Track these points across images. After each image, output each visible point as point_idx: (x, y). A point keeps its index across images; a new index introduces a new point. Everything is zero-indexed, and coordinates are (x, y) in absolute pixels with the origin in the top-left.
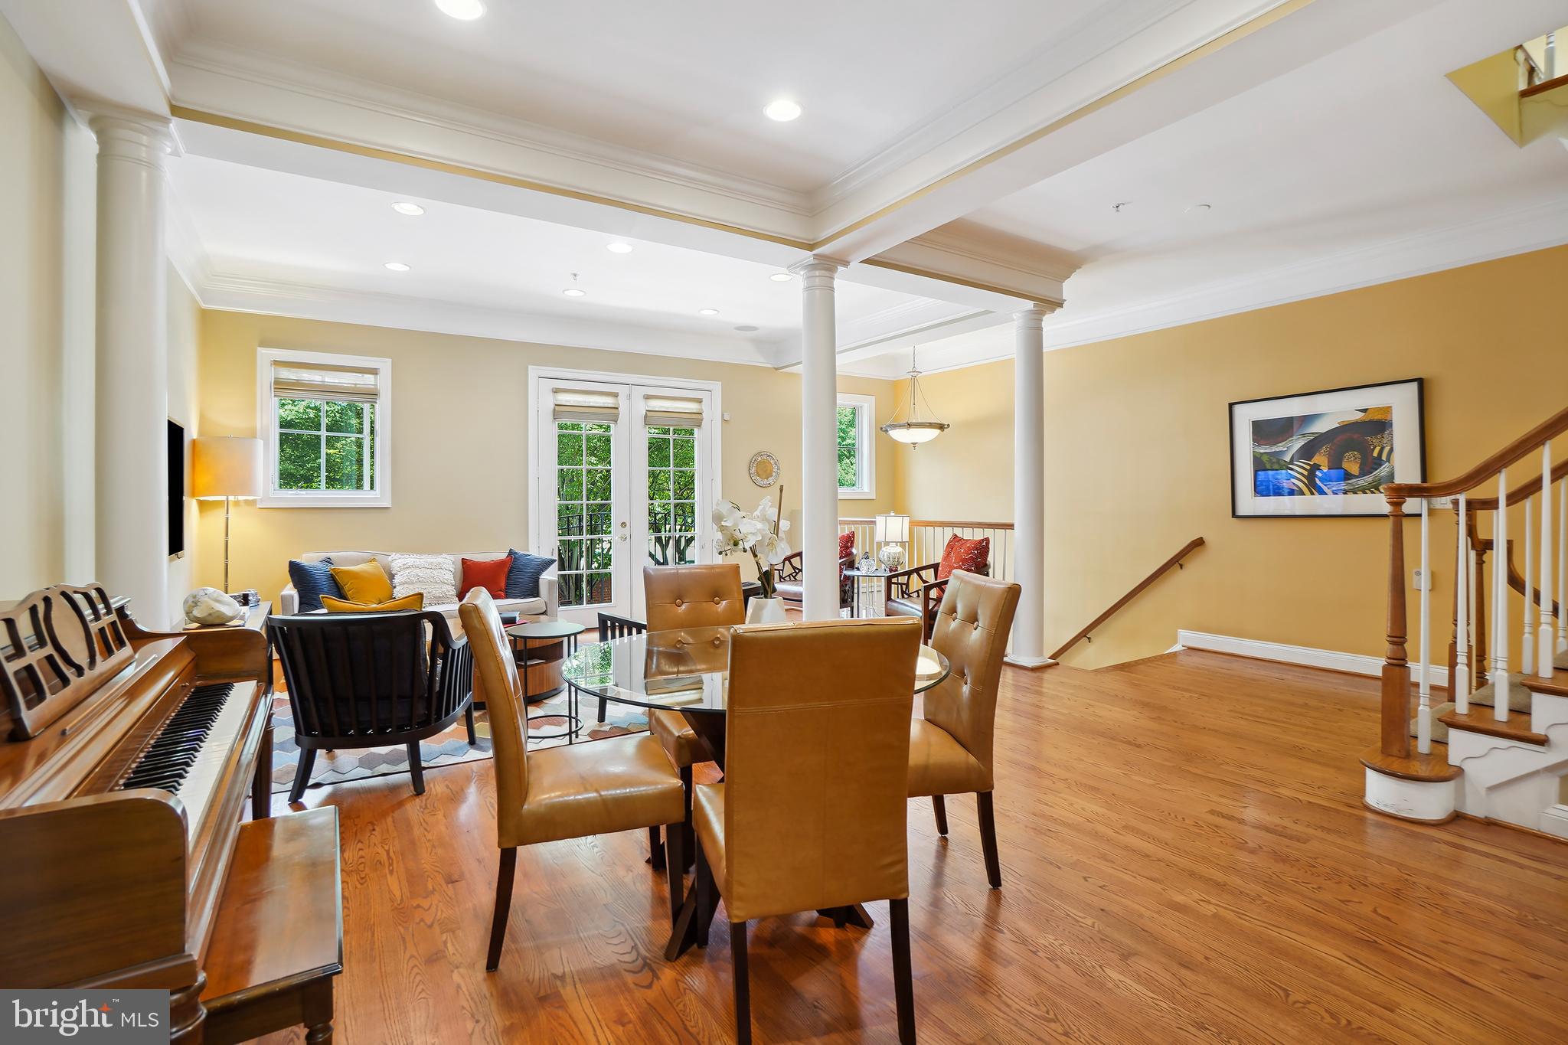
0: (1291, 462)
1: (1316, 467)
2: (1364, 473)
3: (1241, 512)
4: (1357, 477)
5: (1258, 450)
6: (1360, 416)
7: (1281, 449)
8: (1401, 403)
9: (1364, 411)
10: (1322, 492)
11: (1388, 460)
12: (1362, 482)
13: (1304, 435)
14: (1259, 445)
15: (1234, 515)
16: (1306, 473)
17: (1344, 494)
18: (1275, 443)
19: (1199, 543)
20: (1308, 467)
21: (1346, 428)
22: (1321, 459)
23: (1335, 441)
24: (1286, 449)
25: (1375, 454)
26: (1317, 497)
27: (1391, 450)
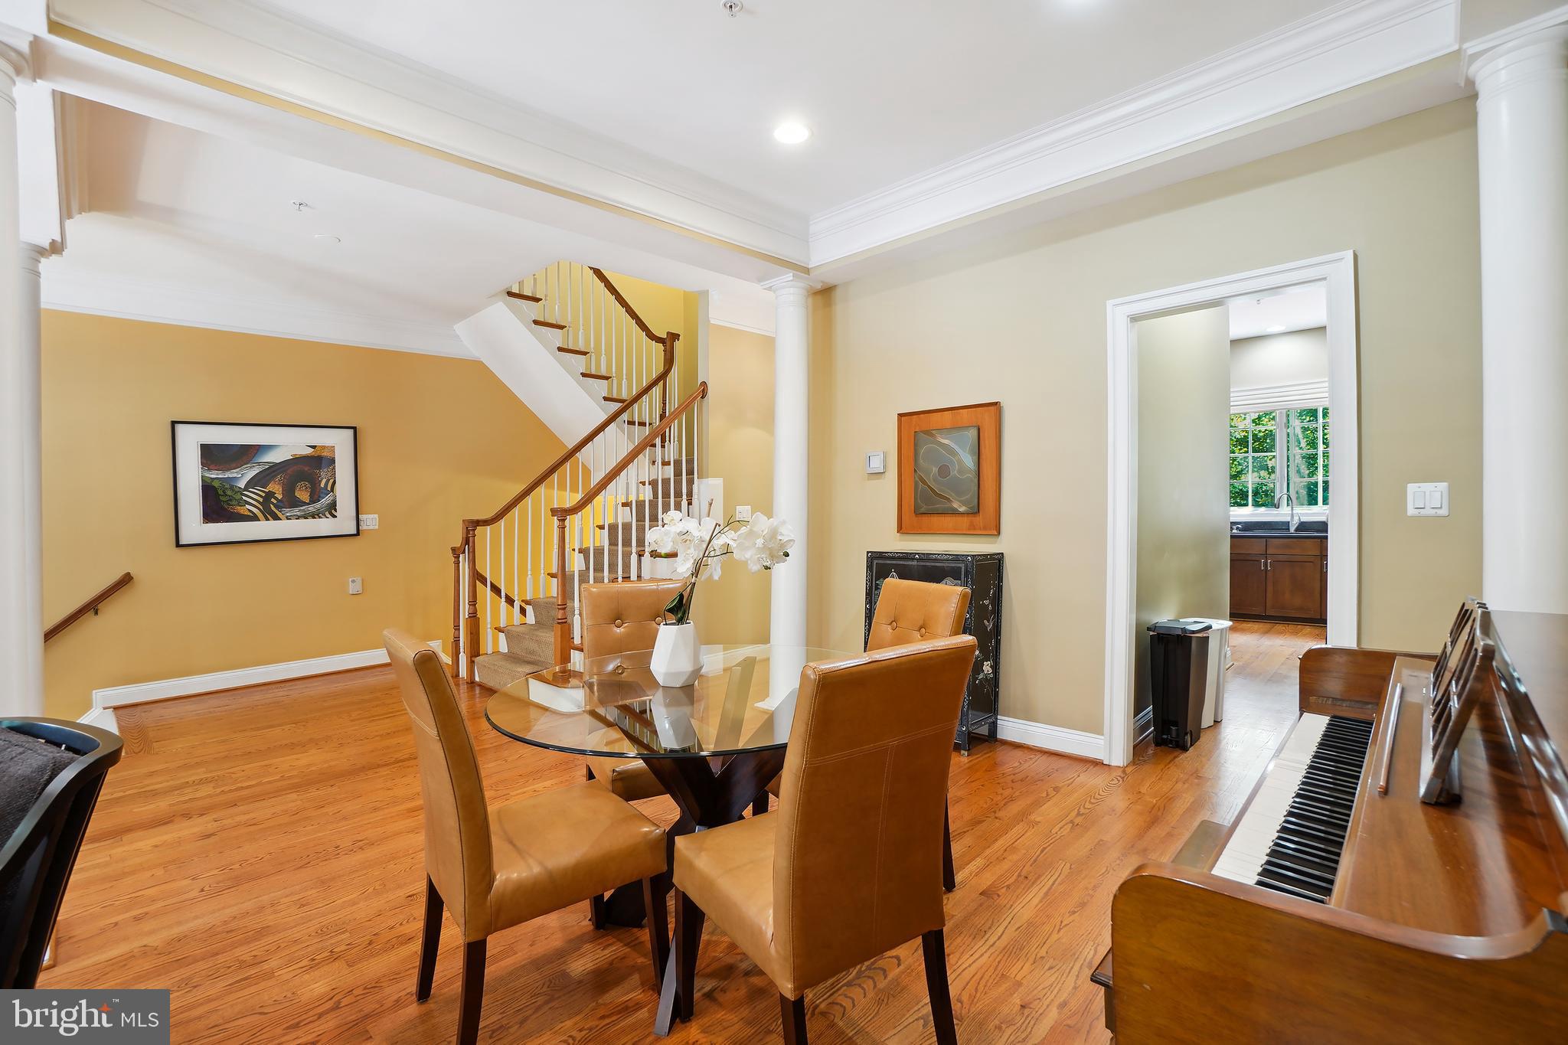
0: (246, 488)
1: (270, 494)
2: (313, 501)
3: (183, 541)
4: (309, 504)
5: (208, 475)
6: (310, 451)
7: (235, 475)
8: (339, 443)
9: (314, 447)
10: (276, 518)
11: (332, 490)
12: (311, 508)
13: (259, 464)
14: (209, 470)
15: (178, 545)
16: (261, 500)
17: (297, 519)
18: (229, 470)
19: (126, 580)
20: (264, 495)
21: (297, 460)
22: (276, 488)
23: (289, 472)
24: (240, 475)
25: (322, 485)
26: (272, 523)
27: (334, 482)
